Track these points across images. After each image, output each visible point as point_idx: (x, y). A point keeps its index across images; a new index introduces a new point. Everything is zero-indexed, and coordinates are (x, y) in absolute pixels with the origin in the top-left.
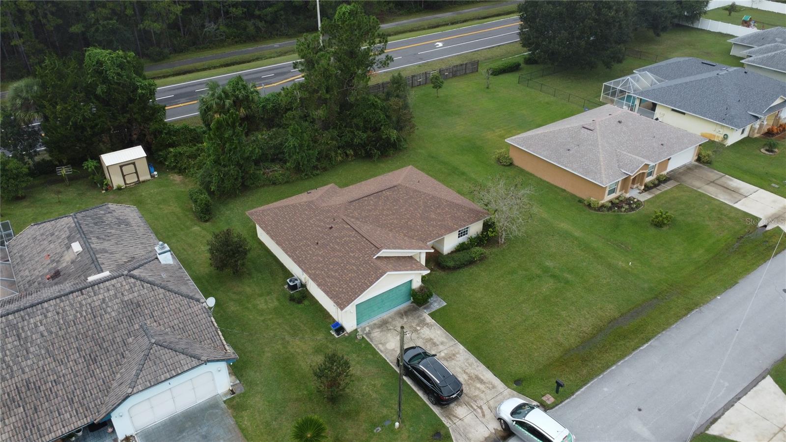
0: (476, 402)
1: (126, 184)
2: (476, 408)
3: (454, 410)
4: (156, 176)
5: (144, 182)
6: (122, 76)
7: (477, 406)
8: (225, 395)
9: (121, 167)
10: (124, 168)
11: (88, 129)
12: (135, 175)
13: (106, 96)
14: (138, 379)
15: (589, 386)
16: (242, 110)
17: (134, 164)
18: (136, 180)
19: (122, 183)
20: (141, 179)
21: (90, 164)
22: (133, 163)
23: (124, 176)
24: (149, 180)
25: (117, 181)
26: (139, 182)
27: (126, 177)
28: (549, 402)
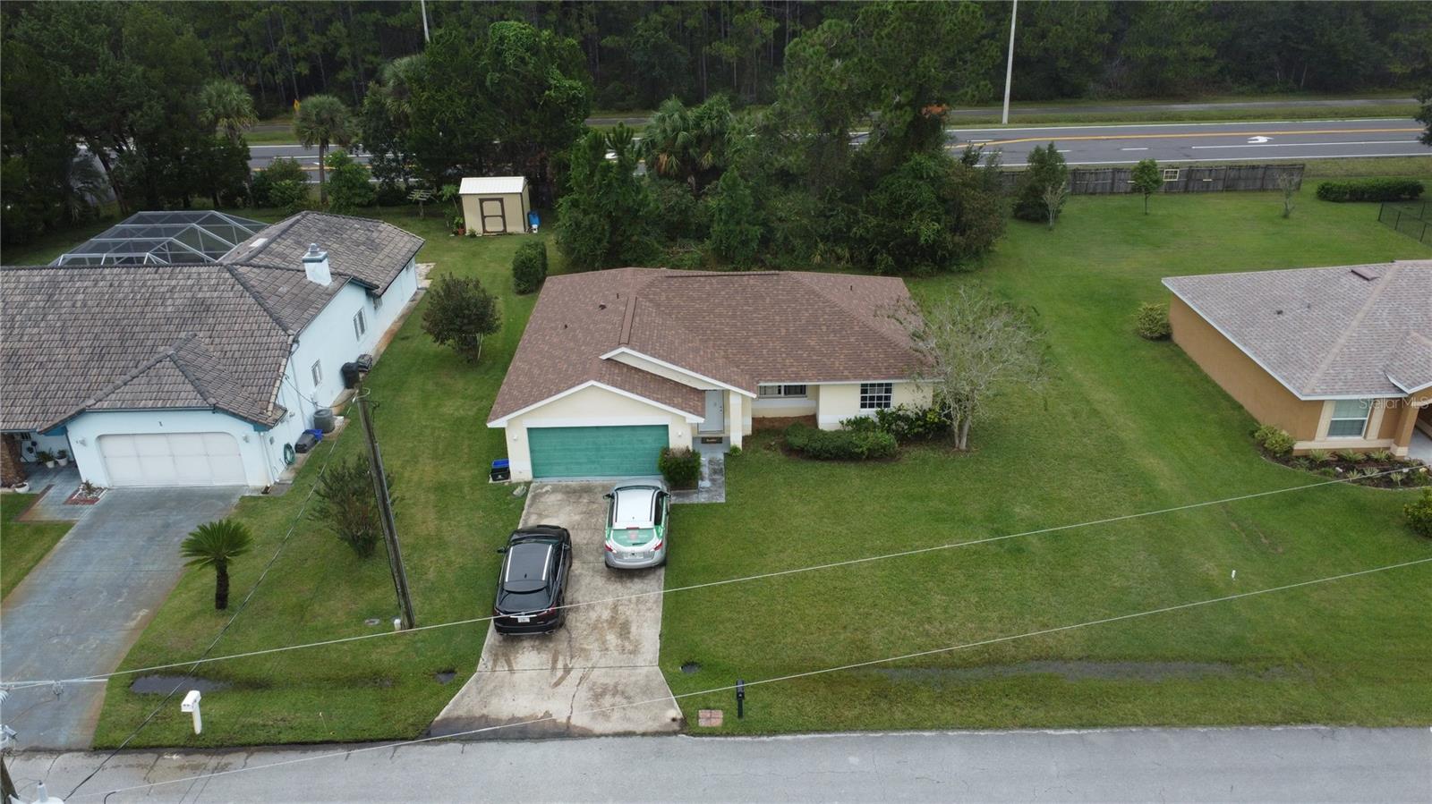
0: (572, 658)
1: (485, 231)
2: (559, 666)
3: (520, 652)
4: (535, 232)
5: (511, 234)
6: (526, 64)
7: (564, 666)
8: (256, 490)
9: (482, 201)
10: (485, 204)
11: (459, 136)
12: (501, 219)
13: (497, 91)
14: (113, 392)
15: (827, 738)
16: (709, 155)
17: (501, 200)
18: (501, 229)
19: (479, 230)
20: (509, 230)
21: (447, 190)
22: (499, 199)
23: (483, 218)
24: (519, 234)
25: (472, 222)
26: (504, 233)
27: (486, 220)
28: (702, 723)
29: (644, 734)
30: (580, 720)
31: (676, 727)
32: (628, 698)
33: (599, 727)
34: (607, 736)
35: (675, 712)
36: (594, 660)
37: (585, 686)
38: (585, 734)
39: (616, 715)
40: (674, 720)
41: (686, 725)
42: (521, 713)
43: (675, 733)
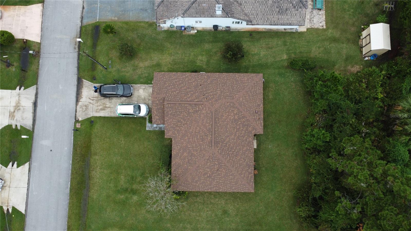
0: (96, 100)
2: (94, 98)
7: (94, 99)
28: (77, 124)
29: (76, 114)
30: (80, 104)
31: (77, 119)
32: (85, 111)
33: (78, 107)
34: (76, 108)
35: (80, 119)
36: (95, 104)
37: (88, 103)
38: (77, 104)
39: (81, 109)
40: (79, 119)
41: (77, 121)
42: (83, 93)
43: (75, 119)
